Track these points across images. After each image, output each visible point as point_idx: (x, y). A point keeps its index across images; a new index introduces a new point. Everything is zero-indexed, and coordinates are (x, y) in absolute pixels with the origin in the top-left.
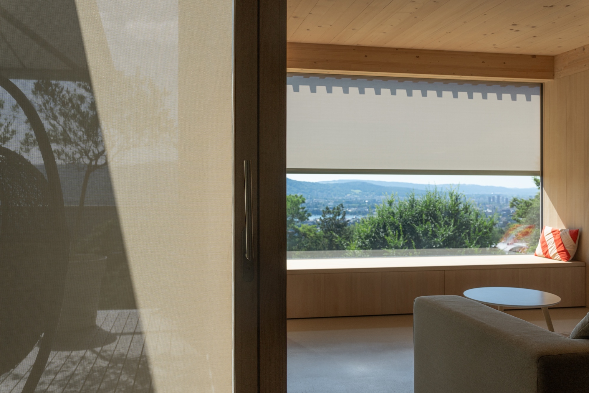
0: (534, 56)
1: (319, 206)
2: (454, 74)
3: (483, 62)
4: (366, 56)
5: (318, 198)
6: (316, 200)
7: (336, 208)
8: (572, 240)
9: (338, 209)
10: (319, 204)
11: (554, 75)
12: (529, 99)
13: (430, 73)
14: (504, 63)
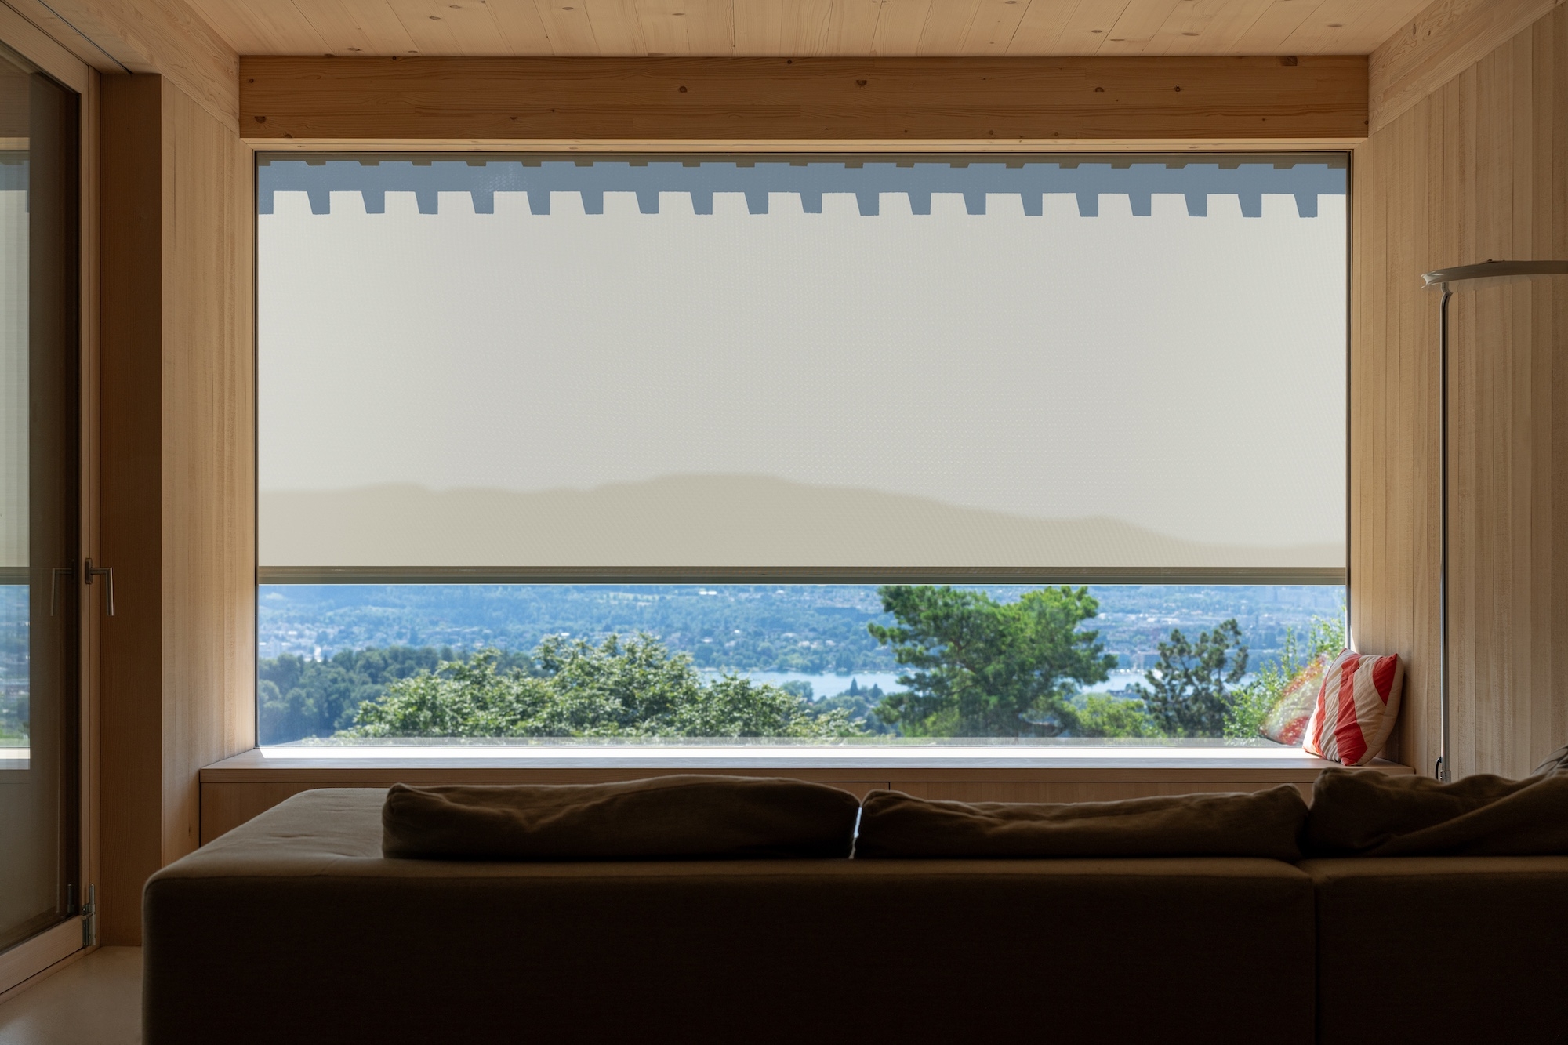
0: (1290, 60)
1: (1279, 639)
2: (991, 135)
3: (1099, 89)
4: (683, 89)
5: (1279, 610)
6: (1270, 619)
7: (1211, 636)
8: (1376, 693)
9: (1219, 639)
10: (1282, 632)
11: (1367, 122)
12: (1308, 209)
13: (906, 134)
14: (1178, 89)
